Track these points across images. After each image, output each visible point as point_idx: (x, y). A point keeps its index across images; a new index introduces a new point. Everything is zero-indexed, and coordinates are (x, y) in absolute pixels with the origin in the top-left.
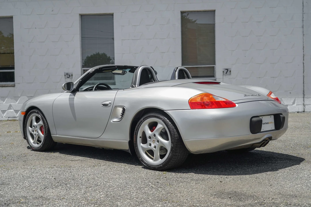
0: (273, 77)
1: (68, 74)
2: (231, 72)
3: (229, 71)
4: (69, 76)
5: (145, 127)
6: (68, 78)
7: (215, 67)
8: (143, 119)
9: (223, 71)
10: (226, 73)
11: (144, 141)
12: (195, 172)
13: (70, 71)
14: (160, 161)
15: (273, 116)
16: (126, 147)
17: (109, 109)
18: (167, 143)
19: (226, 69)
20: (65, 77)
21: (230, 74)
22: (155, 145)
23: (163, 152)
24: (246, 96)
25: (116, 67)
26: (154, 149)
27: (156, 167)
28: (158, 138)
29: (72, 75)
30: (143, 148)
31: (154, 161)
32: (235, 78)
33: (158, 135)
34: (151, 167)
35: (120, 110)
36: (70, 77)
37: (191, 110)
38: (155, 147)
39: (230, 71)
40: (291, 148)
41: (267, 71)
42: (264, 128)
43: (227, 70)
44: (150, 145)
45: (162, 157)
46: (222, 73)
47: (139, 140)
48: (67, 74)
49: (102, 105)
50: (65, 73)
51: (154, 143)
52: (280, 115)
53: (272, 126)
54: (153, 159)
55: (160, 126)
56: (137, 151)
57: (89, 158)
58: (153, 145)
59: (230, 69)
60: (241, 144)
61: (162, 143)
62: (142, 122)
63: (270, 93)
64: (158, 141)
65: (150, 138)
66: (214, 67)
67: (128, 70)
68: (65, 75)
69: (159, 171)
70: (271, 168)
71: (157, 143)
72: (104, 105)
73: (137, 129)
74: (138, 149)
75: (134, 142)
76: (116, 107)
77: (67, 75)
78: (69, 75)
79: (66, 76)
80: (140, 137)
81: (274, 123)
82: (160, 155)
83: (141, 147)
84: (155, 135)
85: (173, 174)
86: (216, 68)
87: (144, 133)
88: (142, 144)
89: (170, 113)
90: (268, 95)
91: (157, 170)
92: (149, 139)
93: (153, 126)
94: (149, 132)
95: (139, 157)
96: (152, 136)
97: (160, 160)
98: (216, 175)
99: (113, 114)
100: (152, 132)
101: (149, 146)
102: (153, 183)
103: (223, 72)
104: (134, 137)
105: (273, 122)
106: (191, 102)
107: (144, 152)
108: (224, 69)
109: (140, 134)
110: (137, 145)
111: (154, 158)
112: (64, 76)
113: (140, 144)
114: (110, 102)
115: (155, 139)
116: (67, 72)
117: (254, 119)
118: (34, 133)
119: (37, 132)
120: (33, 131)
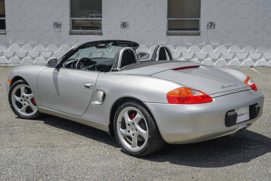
0: (256, 32)
1: (57, 24)
2: (216, 26)
3: (213, 25)
4: (58, 26)
5: (124, 114)
6: (57, 27)
7: (200, 20)
8: (123, 107)
9: (207, 24)
10: (210, 27)
11: (124, 126)
13: (58, 21)
14: (137, 149)
15: (249, 106)
16: (106, 129)
17: (90, 91)
18: (144, 133)
19: (211, 23)
20: (54, 27)
21: (214, 28)
22: (133, 133)
23: (141, 138)
25: (99, 42)
26: (133, 136)
27: (133, 153)
28: (137, 127)
29: (61, 25)
30: (122, 134)
31: (132, 147)
32: (219, 32)
33: (137, 124)
34: (129, 153)
35: (101, 93)
36: (59, 26)
37: (169, 104)
38: (133, 135)
39: (214, 25)
41: (250, 26)
42: (239, 119)
43: (212, 23)
44: (129, 132)
45: (140, 143)
46: (207, 26)
47: (119, 125)
48: (56, 23)
49: (84, 87)
50: (54, 22)
51: (133, 130)
52: (256, 106)
53: (247, 117)
54: (130, 144)
55: (139, 116)
56: (116, 135)
58: (131, 133)
59: (215, 22)
61: (140, 132)
62: (122, 109)
63: (248, 79)
64: (136, 130)
65: (129, 125)
66: (199, 20)
67: (110, 44)
68: (54, 25)
69: (136, 157)
71: (136, 131)
72: (86, 86)
73: (117, 115)
75: (114, 126)
76: (97, 90)
77: (56, 24)
79: (55, 25)
80: (120, 122)
81: (249, 114)
82: (138, 141)
83: (120, 131)
84: (133, 124)
85: (149, 162)
87: (123, 119)
88: (122, 129)
89: (148, 104)
90: (245, 82)
91: (134, 156)
92: (128, 126)
93: (132, 114)
94: (128, 120)
95: (118, 141)
96: (131, 124)
97: (138, 147)
98: (189, 165)
99: (94, 97)
100: (132, 120)
101: (128, 133)
103: (208, 25)
104: (114, 121)
105: (248, 112)
107: (123, 137)
108: (208, 22)
109: (119, 120)
110: (117, 130)
111: (132, 143)
112: (53, 25)
113: (119, 129)
115: (133, 127)
116: (56, 21)
117: (230, 114)
118: (23, 103)
119: (28, 103)
120: (21, 100)
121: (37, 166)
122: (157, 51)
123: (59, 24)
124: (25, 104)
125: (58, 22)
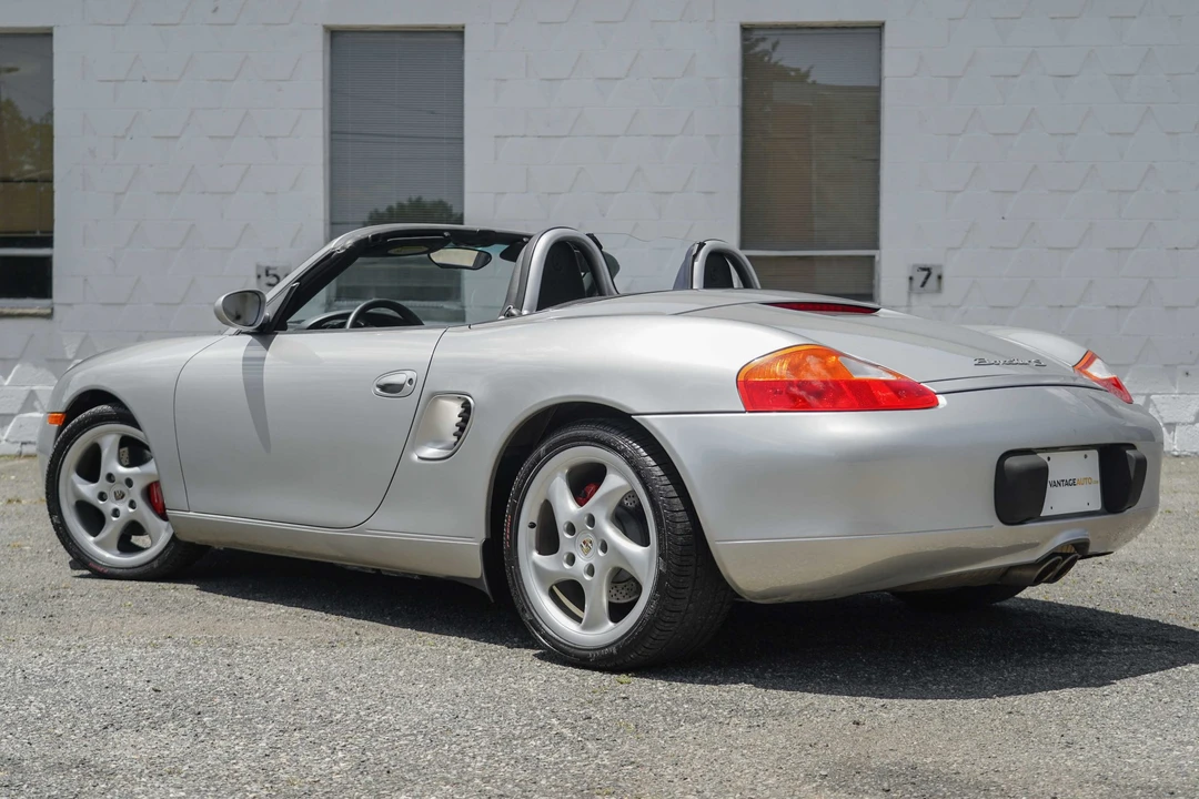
0: (1117, 307)
1: (271, 272)
2: (945, 279)
3: (933, 279)
4: (273, 280)
5: (551, 485)
6: (269, 287)
7: (877, 258)
8: (547, 451)
9: (911, 275)
10: (923, 285)
11: (548, 541)
12: (753, 680)
13: (277, 261)
14: (607, 632)
15: (1094, 455)
16: (472, 567)
17: (403, 406)
18: (641, 557)
19: (924, 269)
20: (258, 285)
21: (939, 289)
22: (592, 562)
23: (624, 592)
24: (981, 363)
25: (446, 234)
26: (587, 578)
27: (590, 653)
28: (604, 533)
30: (540, 573)
31: (585, 628)
32: (959, 307)
33: (607, 518)
34: (570, 654)
35: (453, 410)
36: (277, 282)
37: (747, 414)
38: (591, 570)
39: (940, 277)
40: (1172, 596)
41: (1091, 282)
42: (1057, 501)
43: (928, 270)
44: (571, 559)
45: (617, 612)
46: (906, 281)
47: (526, 537)
48: (266, 271)
49: (378, 390)
50: (258, 267)
51: (588, 552)
52: (1127, 452)
53: (1088, 496)
54: (578, 620)
55: (616, 482)
56: (514, 585)
57: (317, 614)
58: (582, 562)
59: (940, 267)
60: (954, 568)
61: (619, 553)
62: (540, 463)
63: (1089, 359)
64: (604, 547)
65: (571, 529)
66: (874, 257)
68: (259, 277)
69: (602, 670)
70: (1080, 673)
71: (601, 553)
72: (384, 388)
73: (519, 490)
74: (518, 574)
75: (506, 545)
76: (436, 396)
77: (267, 275)
78: (275, 276)
79: (264, 279)
80: (532, 525)
81: (1099, 485)
82: (611, 605)
83: (533, 566)
84: (591, 520)
85: (660, 685)
86: (879, 262)
87: (547, 510)
88: (540, 553)
89: (656, 424)
90: (1079, 366)
91: (594, 668)
92: (568, 536)
93: (585, 481)
94: (567, 508)
95: (523, 609)
96: (581, 525)
97: (611, 624)
98: (840, 694)
99: (421, 429)
100: (581, 506)
101: (567, 566)
102: (569, 720)
103: (911, 278)
104: (507, 523)
105: (1096, 476)
106: (745, 382)
107: (544, 590)
108: (914, 266)
109: (530, 512)
110: (517, 558)
111: (584, 616)
112: (253, 279)
113: (529, 554)
114: (410, 374)
115: (592, 538)
116: (266, 262)
117: (1014, 463)
118: (107, 506)
119: (132, 504)
120: (102, 496)
121: (156, 691)
122: (696, 263)
123: (279, 274)
124: (116, 513)
125: (275, 265)
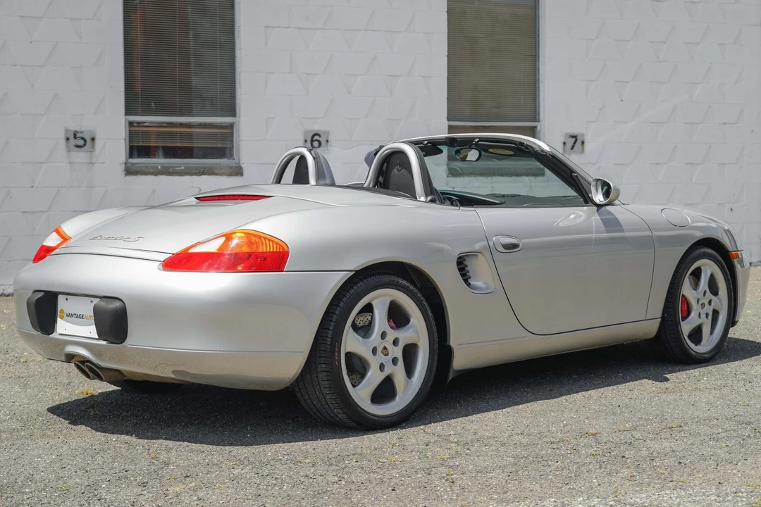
0: (691, 164)
1: (78, 135)
2: (586, 144)
3: (579, 143)
4: (81, 142)
6: (78, 149)
7: (539, 128)
9: (563, 140)
10: (572, 148)
13: (85, 125)
19: (573, 137)
20: (67, 146)
21: (583, 151)
29: (93, 139)
32: (594, 164)
36: (85, 145)
39: (583, 143)
41: (676, 147)
43: (574, 137)
46: (562, 145)
48: (75, 135)
50: (67, 131)
59: (583, 135)
66: (536, 127)
68: (68, 139)
77: (75, 138)
78: (82, 138)
79: (73, 142)
86: (540, 131)
103: (564, 143)
108: (567, 134)
112: (63, 141)
116: (73, 127)
123: (85, 138)
125: (82, 129)
